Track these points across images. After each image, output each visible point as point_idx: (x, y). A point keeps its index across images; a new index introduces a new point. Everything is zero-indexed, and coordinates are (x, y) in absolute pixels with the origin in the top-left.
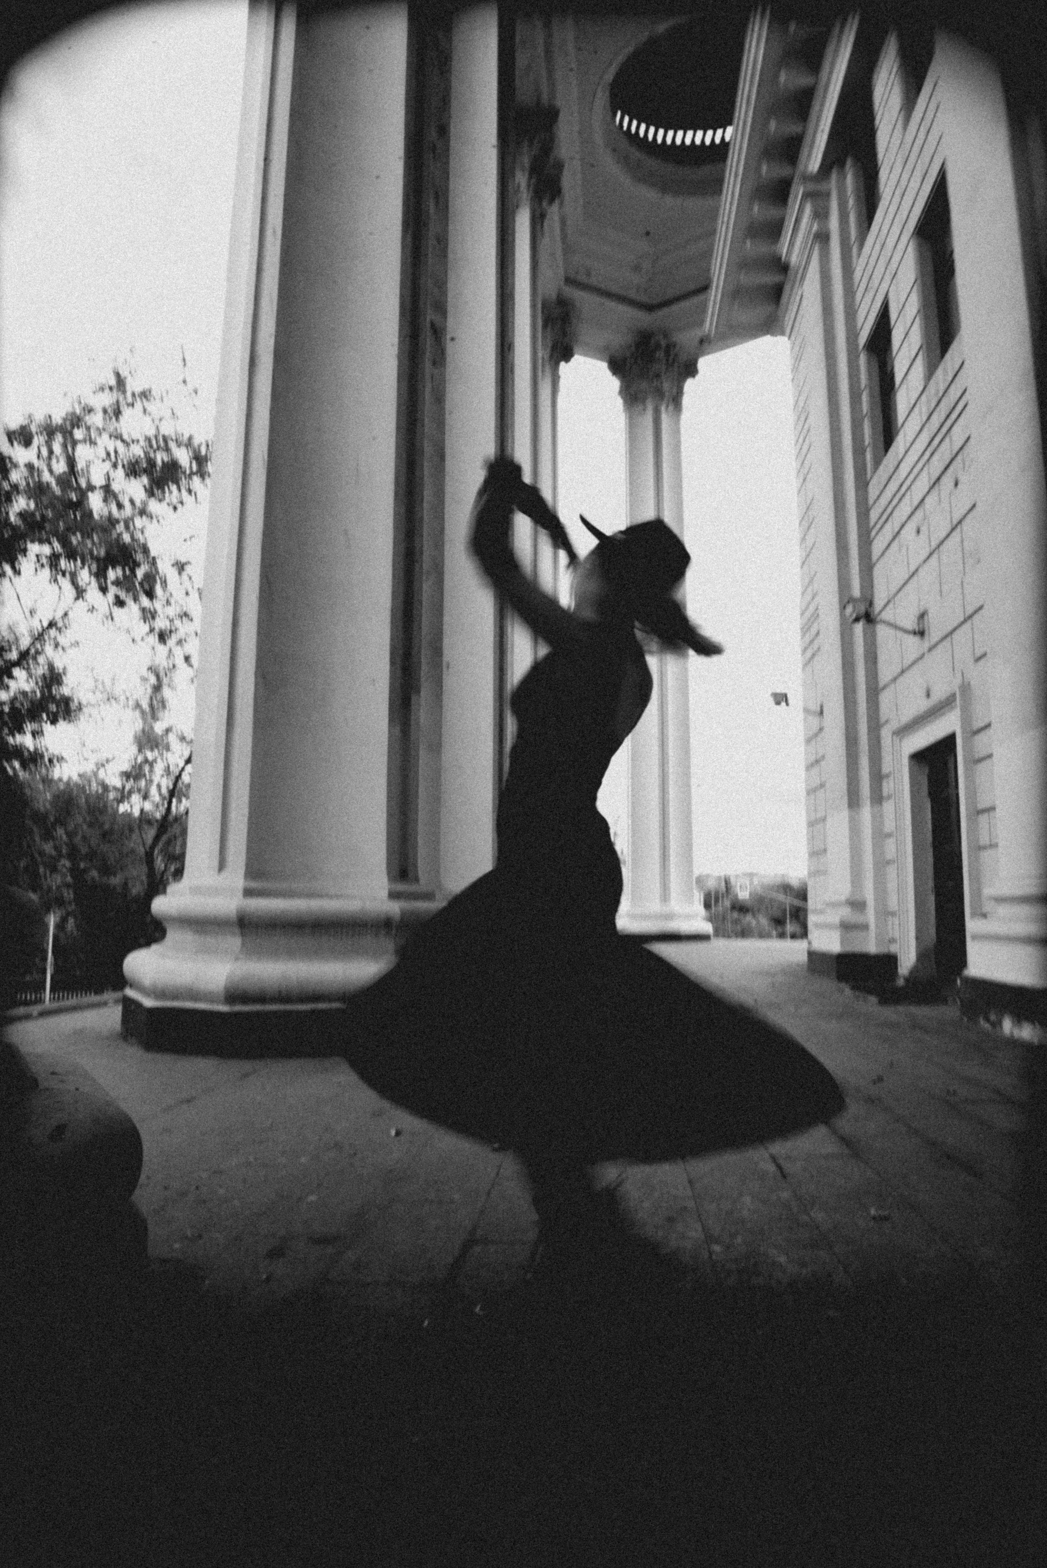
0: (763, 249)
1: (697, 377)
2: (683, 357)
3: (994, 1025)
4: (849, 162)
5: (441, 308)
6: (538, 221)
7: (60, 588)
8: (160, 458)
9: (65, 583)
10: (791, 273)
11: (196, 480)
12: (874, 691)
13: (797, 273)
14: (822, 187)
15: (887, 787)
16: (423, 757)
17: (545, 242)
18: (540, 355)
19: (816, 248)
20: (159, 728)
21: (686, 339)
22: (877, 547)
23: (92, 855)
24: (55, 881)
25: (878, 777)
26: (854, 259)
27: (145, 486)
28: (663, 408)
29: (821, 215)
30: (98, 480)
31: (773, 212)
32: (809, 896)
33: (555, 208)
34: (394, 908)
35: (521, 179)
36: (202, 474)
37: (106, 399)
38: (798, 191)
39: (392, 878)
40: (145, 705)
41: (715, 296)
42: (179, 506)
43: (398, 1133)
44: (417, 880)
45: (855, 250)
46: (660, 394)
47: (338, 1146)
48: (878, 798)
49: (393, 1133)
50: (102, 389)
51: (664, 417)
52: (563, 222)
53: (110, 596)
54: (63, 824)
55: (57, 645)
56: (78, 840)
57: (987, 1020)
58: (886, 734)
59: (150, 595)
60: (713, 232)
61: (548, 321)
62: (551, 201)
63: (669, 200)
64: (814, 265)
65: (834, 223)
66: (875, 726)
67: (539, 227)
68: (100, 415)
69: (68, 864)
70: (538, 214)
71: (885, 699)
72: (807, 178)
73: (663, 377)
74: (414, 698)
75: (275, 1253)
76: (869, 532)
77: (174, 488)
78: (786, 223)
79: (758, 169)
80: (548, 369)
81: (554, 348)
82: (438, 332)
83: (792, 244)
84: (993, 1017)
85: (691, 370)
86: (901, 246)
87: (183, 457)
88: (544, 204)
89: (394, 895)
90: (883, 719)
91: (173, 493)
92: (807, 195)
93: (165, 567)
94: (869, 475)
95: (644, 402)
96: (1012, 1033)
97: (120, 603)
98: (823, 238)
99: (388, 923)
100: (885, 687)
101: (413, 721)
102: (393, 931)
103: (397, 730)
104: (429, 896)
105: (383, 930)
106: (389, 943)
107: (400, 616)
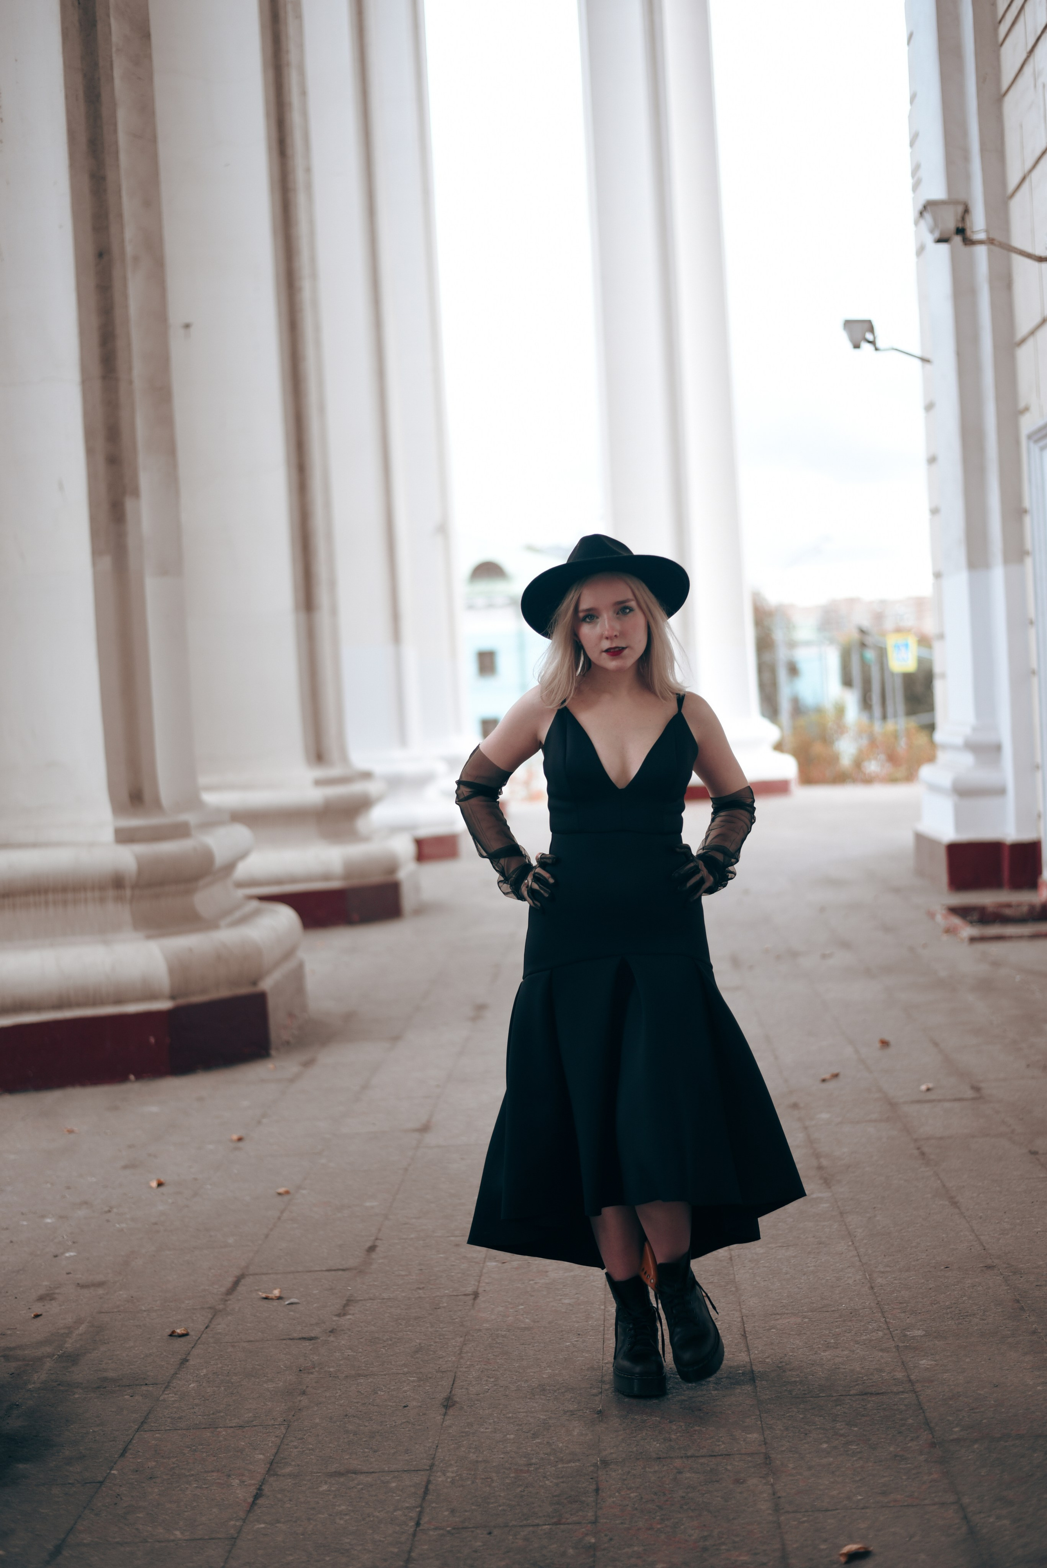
12: (1008, 345)
15: (1028, 532)
34: (126, 858)
39: (118, 809)
44: (157, 804)
58: (1027, 425)
66: (1010, 414)
74: (129, 504)
89: (124, 837)
99: (117, 882)
100: (1023, 341)
101: (131, 542)
102: (128, 892)
103: (107, 562)
104: (180, 831)
105: (111, 893)
106: (124, 913)
107: (96, 369)
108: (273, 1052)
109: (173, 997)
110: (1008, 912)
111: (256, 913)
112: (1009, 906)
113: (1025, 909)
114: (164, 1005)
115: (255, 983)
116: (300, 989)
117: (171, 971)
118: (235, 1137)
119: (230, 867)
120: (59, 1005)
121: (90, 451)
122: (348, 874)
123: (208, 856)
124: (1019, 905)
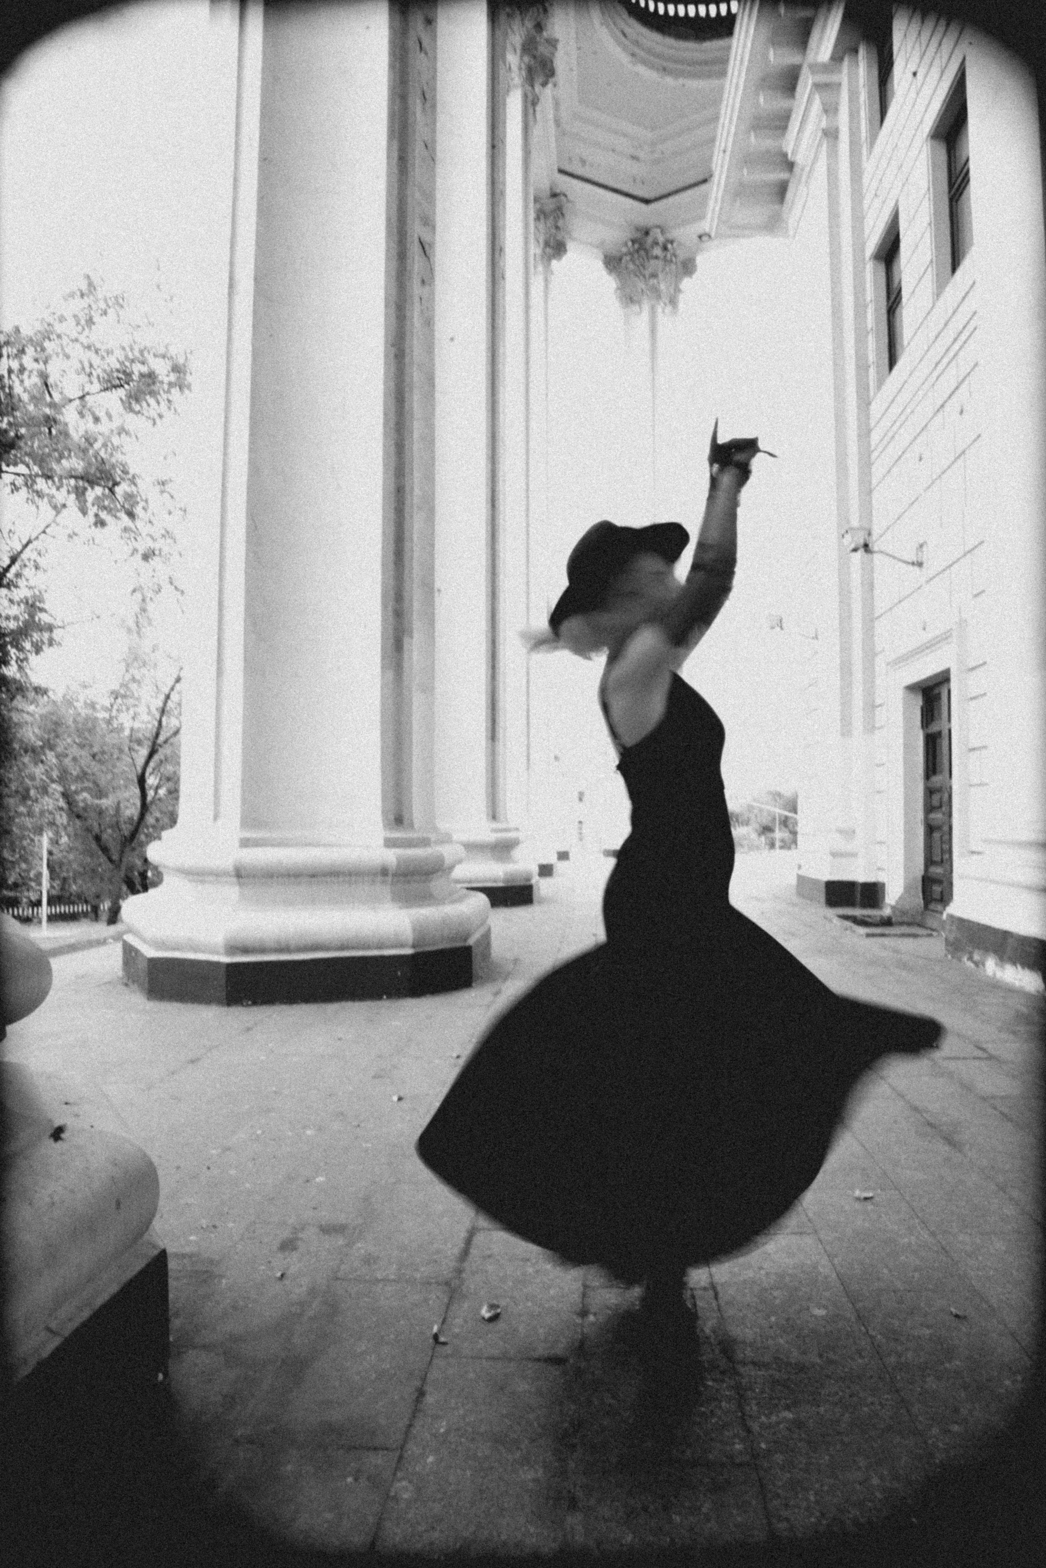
0: (768, 143)
1: (694, 276)
2: (682, 254)
3: (976, 964)
4: (862, 51)
5: (428, 222)
6: (531, 103)
7: (37, 507)
8: (137, 369)
9: (44, 504)
10: (796, 170)
11: (175, 391)
12: (870, 620)
13: (803, 170)
14: (834, 78)
15: (881, 716)
16: (417, 700)
17: (537, 132)
18: (532, 252)
19: (825, 146)
20: (146, 645)
21: (685, 234)
22: (878, 470)
23: (84, 775)
24: (48, 803)
25: (871, 707)
26: (864, 158)
27: (121, 399)
28: (660, 310)
29: (830, 110)
30: (73, 392)
31: (780, 103)
32: (799, 807)
33: (549, 90)
34: (391, 857)
35: (513, 59)
36: (181, 386)
37: (77, 305)
38: (806, 82)
39: (387, 825)
40: (131, 623)
41: (716, 189)
42: (158, 421)
43: (400, 1099)
44: (411, 826)
45: (864, 151)
46: (656, 293)
47: (341, 1115)
48: (871, 728)
49: (395, 1098)
50: (72, 295)
51: (661, 318)
52: (557, 104)
53: (91, 519)
54: (52, 748)
55: (37, 567)
56: (67, 761)
57: (970, 958)
58: (880, 663)
59: (131, 515)
60: (716, 118)
61: (541, 215)
62: (544, 84)
63: (669, 80)
64: (822, 166)
65: (843, 119)
66: (870, 654)
67: (531, 111)
68: (72, 322)
69: (60, 789)
70: (530, 98)
71: (880, 627)
72: (816, 68)
73: (661, 276)
74: (406, 640)
75: (288, 1246)
76: (870, 454)
77: (152, 401)
78: (794, 116)
79: (765, 56)
80: (540, 268)
81: (547, 244)
82: (425, 249)
83: (798, 139)
84: (976, 957)
85: (688, 267)
86: (914, 152)
87: (161, 368)
88: (538, 88)
89: (390, 843)
90: (878, 649)
91: (151, 406)
92: (817, 86)
93: (146, 488)
94: (872, 393)
95: (639, 302)
96: (995, 974)
97: (100, 523)
98: (831, 134)
99: (384, 871)
100: (879, 617)
101: (406, 665)
102: (389, 879)
103: (390, 675)
104: (425, 842)
105: (379, 878)
106: (386, 891)
107: (391, 557)
108: (474, 984)
109: (414, 946)
110: (869, 920)
111: (465, 896)
112: (869, 917)
113: (878, 919)
114: (409, 951)
115: (465, 940)
116: (488, 945)
117: (414, 930)
118: (455, 1055)
119: (451, 868)
120: (342, 948)
121: (384, 606)
122: (506, 880)
123: (441, 859)
124: (875, 916)
